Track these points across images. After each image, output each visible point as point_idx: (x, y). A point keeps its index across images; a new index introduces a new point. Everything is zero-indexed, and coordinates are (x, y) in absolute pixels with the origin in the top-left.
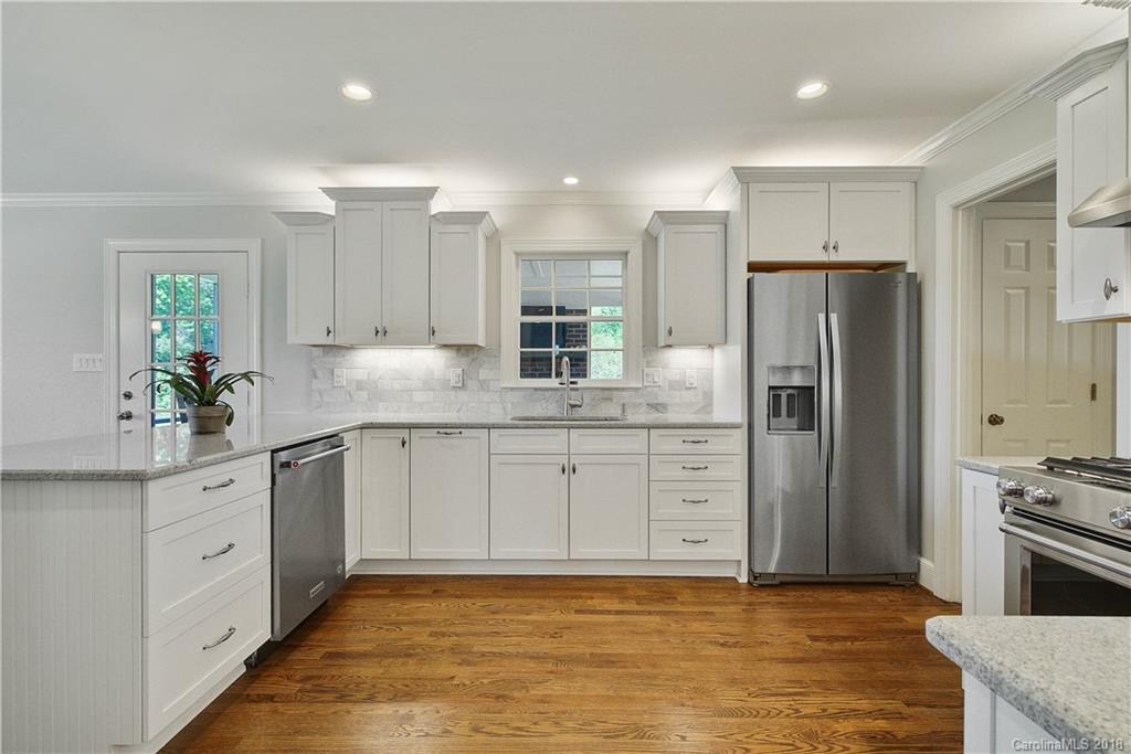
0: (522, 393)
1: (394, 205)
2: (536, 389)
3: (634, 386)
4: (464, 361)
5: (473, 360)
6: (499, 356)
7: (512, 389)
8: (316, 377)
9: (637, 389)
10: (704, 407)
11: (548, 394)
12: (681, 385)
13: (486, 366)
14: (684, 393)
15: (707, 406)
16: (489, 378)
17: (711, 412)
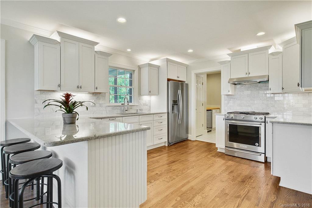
0: (111, 107)
1: (83, 44)
2: (115, 106)
3: (136, 105)
4: (95, 97)
5: (98, 97)
6: (105, 97)
7: (109, 106)
8: (36, 103)
9: (137, 106)
10: (149, 110)
11: (118, 107)
12: (145, 105)
13: (101, 99)
14: (146, 106)
15: (150, 110)
16: (102, 103)
17: (150, 111)
